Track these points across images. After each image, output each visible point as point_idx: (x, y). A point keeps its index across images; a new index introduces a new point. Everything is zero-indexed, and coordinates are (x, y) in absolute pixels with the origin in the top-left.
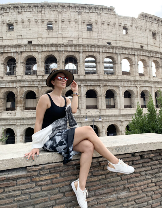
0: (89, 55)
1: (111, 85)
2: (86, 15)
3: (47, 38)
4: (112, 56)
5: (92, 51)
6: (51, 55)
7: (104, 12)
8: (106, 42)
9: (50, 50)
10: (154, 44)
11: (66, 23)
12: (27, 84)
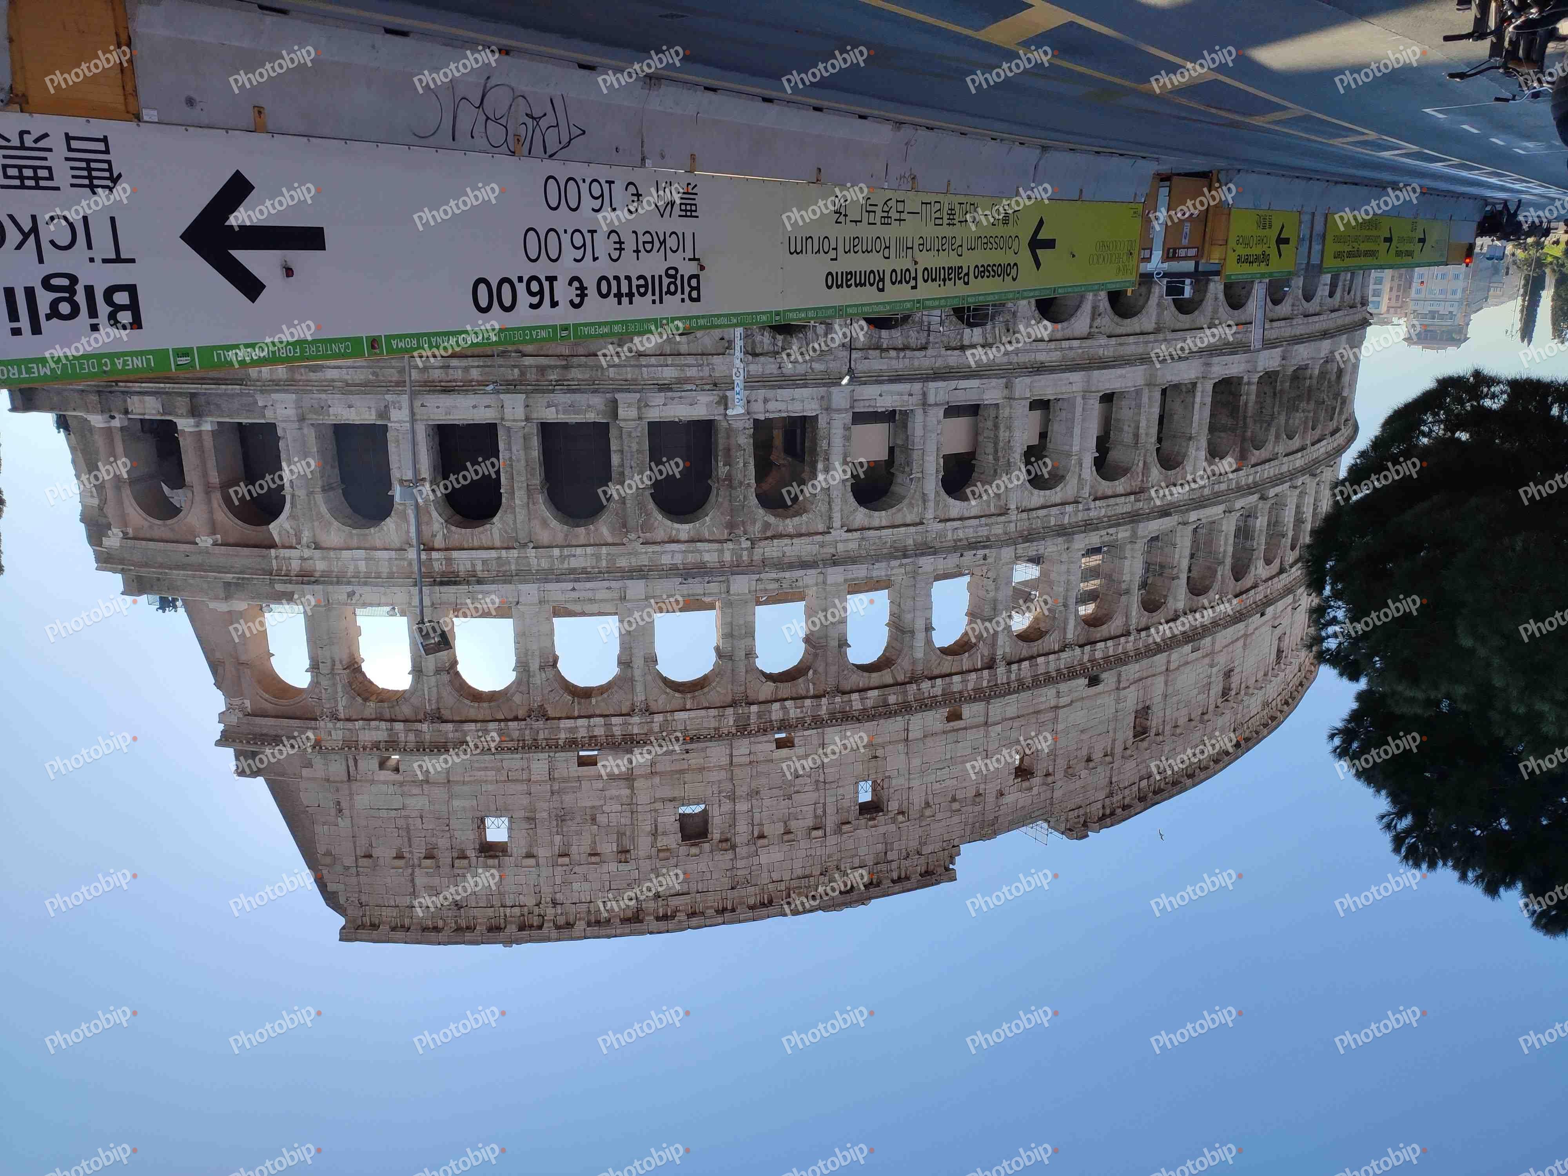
1: (1123, 499)
4: (1092, 629)
7: (1099, 805)
8: (1106, 681)
10: (879, 753)
11: (1196, 714)
12: (1299, 461)
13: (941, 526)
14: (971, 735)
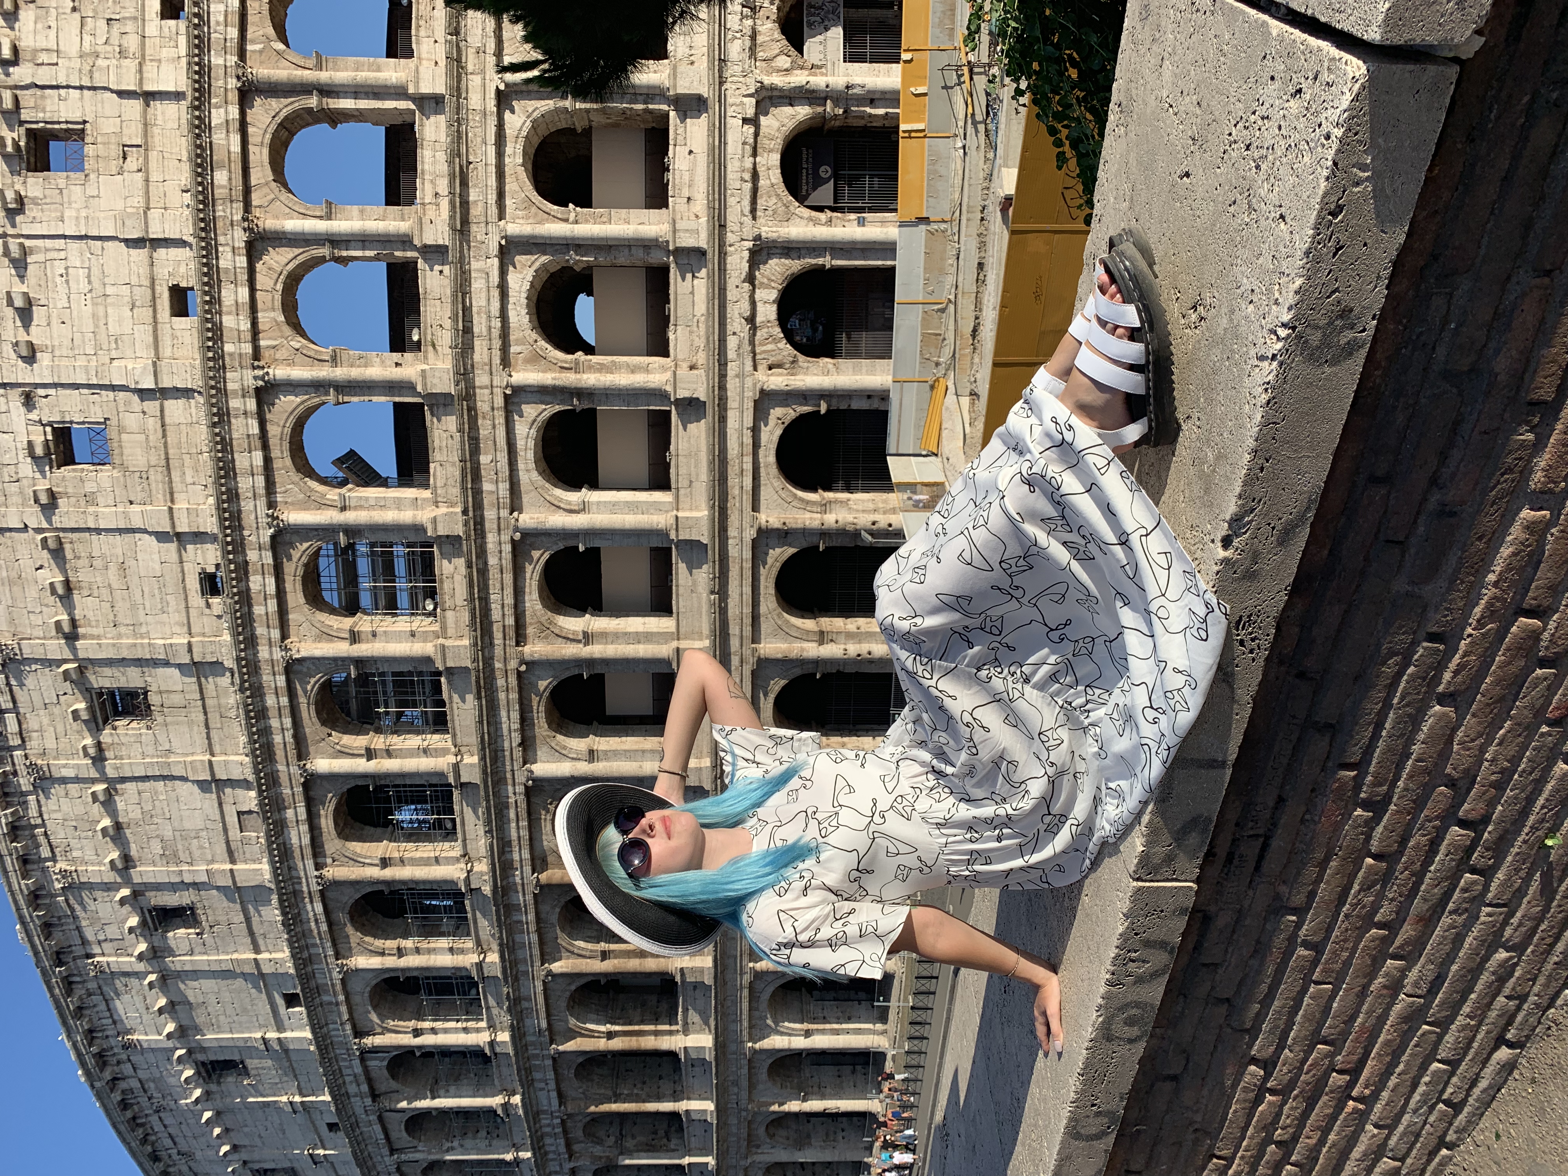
0: (315, 720)
1: (509, 600)
2: (41, 730)
3: (251, 933)
5: (287, 712)
6: (350, 913)
8: (207, 611)
9: (324, 927)
10: (132, 163)
12: (536, 1024)
13: (494, 249)
14: (144, 334)
